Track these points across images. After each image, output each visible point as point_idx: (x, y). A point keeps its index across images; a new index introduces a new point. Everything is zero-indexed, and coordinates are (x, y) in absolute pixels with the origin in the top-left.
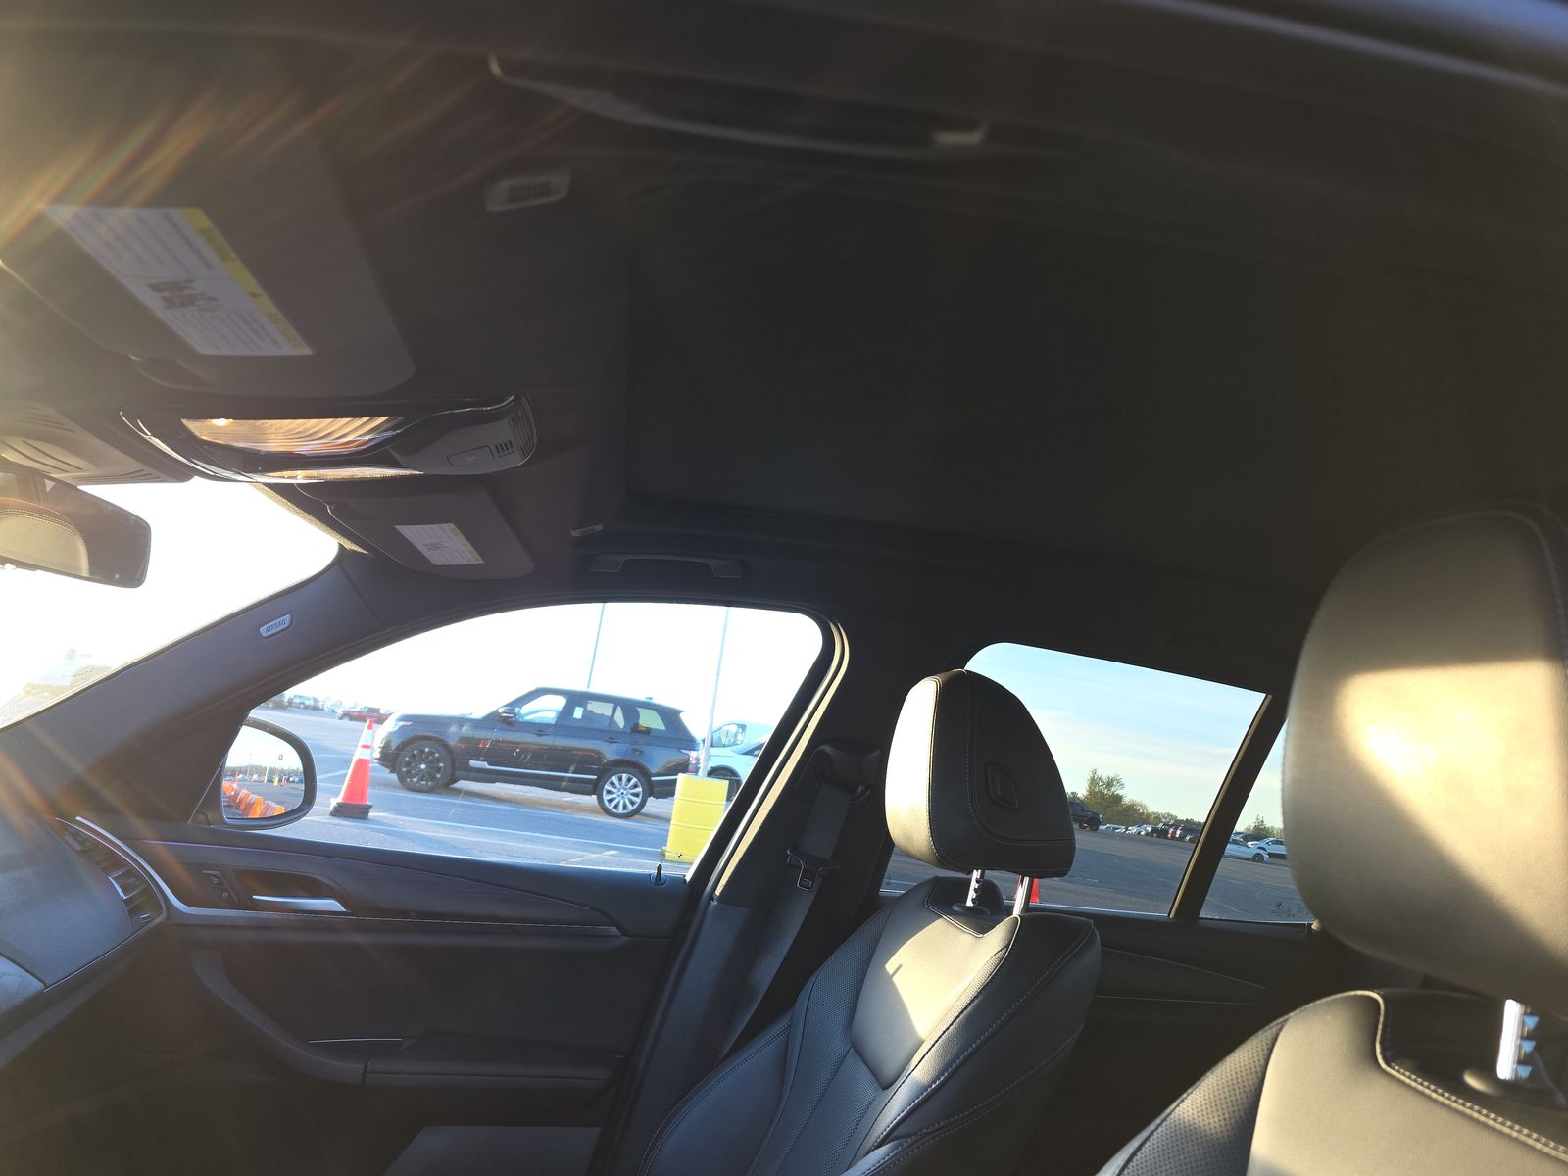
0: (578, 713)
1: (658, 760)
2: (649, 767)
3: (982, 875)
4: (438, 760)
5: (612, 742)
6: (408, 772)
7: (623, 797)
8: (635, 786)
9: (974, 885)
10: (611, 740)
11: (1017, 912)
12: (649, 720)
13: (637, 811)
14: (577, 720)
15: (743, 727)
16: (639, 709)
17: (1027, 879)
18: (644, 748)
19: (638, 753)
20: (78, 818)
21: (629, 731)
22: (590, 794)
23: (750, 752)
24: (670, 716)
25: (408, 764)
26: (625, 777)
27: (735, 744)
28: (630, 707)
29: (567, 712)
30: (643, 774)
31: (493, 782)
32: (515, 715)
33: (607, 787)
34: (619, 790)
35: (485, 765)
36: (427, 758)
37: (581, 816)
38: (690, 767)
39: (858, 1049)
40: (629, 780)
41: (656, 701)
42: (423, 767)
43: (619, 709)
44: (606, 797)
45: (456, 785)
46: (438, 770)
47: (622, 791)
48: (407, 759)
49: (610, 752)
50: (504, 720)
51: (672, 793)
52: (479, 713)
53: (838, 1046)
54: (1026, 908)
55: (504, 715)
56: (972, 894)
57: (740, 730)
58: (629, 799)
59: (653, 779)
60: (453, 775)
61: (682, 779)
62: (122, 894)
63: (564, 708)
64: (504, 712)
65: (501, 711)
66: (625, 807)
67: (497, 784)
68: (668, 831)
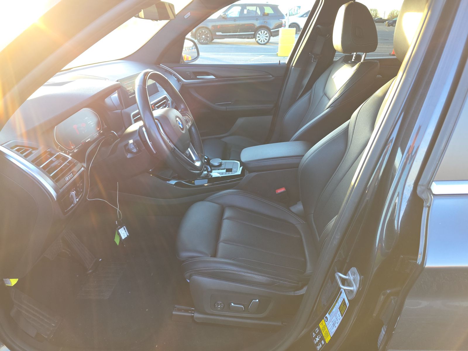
0: (245, 12)
1: (272, 24)
2: (270, 27)
3: (356, 54)
4: (207, 34)
5: (257, 20)
6: (200, 39)
7: (263, 38)
8: (266, 34)
9: (354, 56)
10: (257, 19)
11: (362, 61)
12: (268, 10)
13: (268, 42)
14: (245, 14)
15: (299, 7)
16: (264, 7)
17: (365, 53)
18: (268, 21)
19: (266, 23)
20: (161, 65)
21: (262, 15)
22: (253, 38)
23: (302, 16)
24: (275, 8)
25: (199, 36)
26: (263, 31)
27: (297, 14)
28: (261, 7)
29: (242, 11)
30: (268, 29)
31: (224, 38)
32: (227, 15)
33: (258, 35)
34: (261, 36)
35: (220, 33)
36: (204, 33)
37: (251, 46)
38: (283, 25)
39: (325, 94)
42: (204, 37)
43: (258, 8)
44: (258, 39)
45: (214, 41)
46: (208, 37)
47: (262, 36)
48: (199, 35)
49: (257, 24)
50: (224, 18)
51: (278, 35)
52: (216, 17)
53: (321, 94)
54: (364, 59)
55: (223, 16)
56: (354, 58)
57: (299, 8)
58: (265, 38)
59: (271, 31)
60: (212, 38)
61: (281, 29)
62: (176, 79)
63: (241, 10)
64: (223, 15)
66: (264, 41)
67: (225, 39)
68: (278, 47)
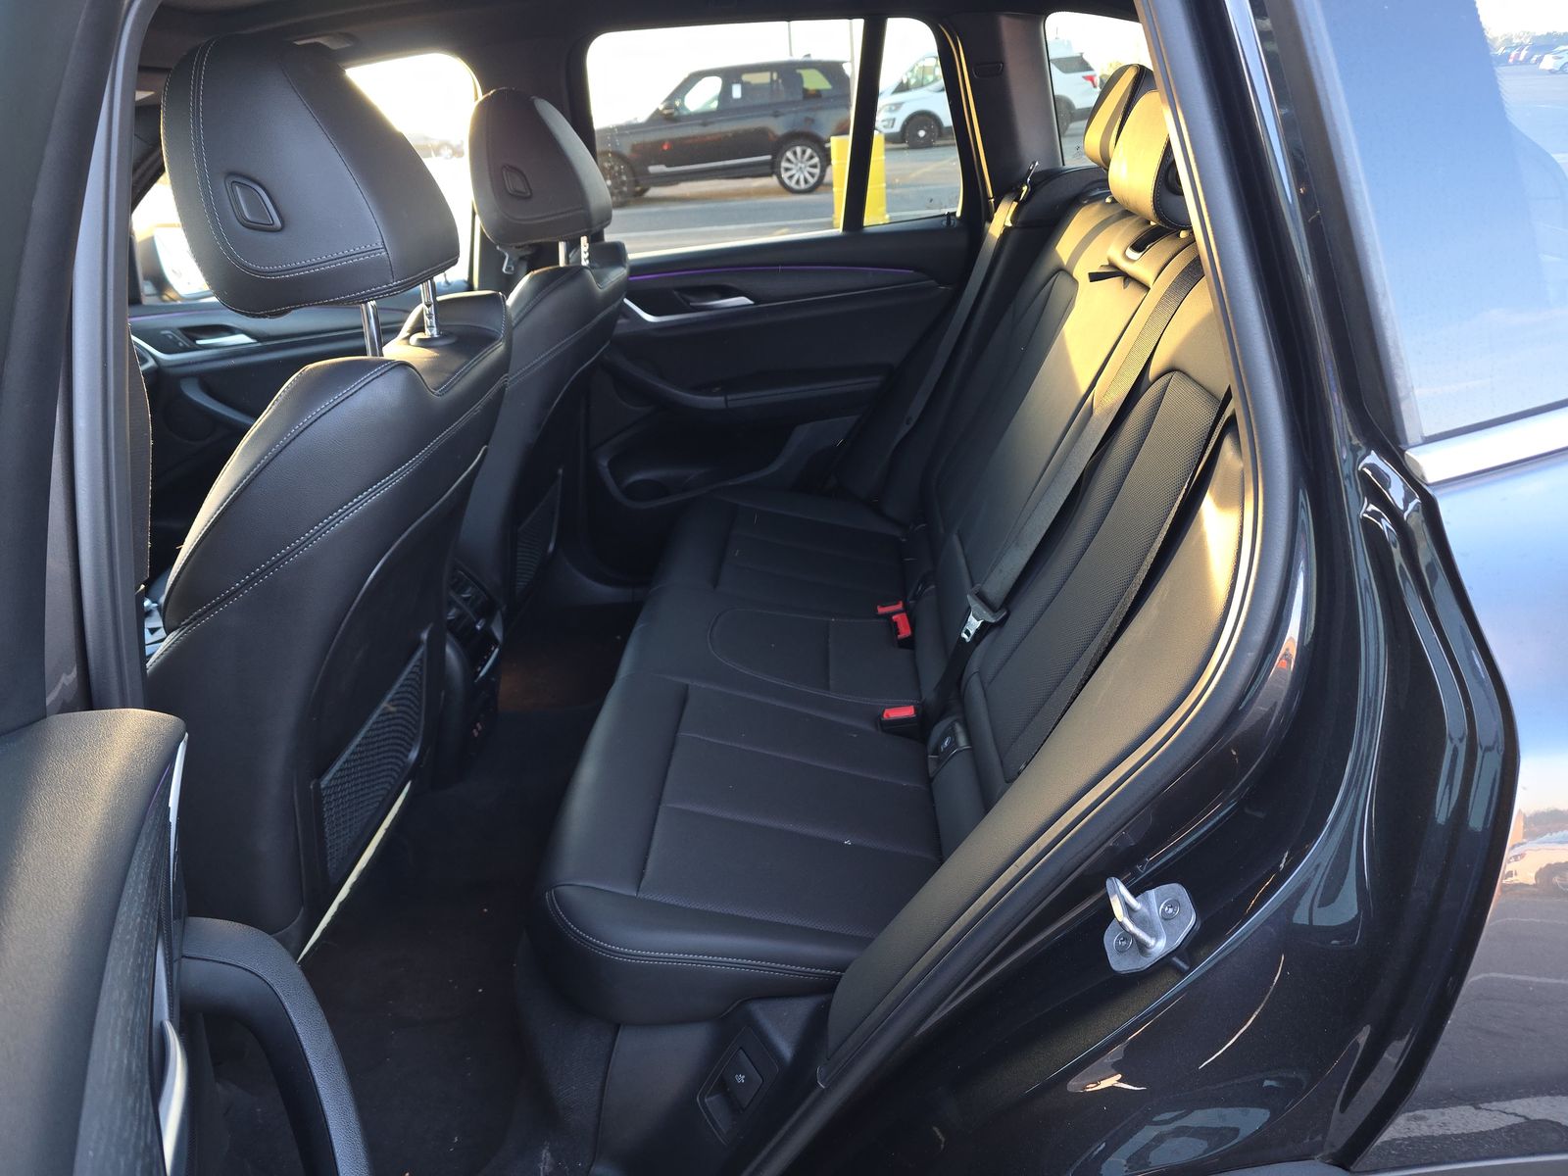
0: (737, 92)
2: (821, 133)
4: (619, 173)
5: (778, 116)
7: (802, 172)
8: (811, 157)
10: (777, 113)
12: (814, 81)
13: (820, 183)
14: (737, 100)
16: (799, 71)
18: (816, 114)
19: (809, 121)
21: (794, 98)
22: (768, 176)
24: (830, 71)
26: (799, 150)
28: (789, 71)
29: (726, 92)
30: (817, 142)
32: (676, 109)
33: (784, 164)
34: (796, 165)
35: (662, 168)
36: (609, 172)
40: (804, 152)
41: (815, 57)
42: (609, 183)
43: (776, 76)
44: (785, 176)
45: (648, 194)
46: (624, 183)
47: (799, 165)
49: (778, 127)
50: (670, 116)
52: (642, 116)
55: (666, 112)
58: (808, 172)
60: (640, 184)
63: (721, 89)
64: (665, 109)
65: (661, 107)
66: (806, 181)
